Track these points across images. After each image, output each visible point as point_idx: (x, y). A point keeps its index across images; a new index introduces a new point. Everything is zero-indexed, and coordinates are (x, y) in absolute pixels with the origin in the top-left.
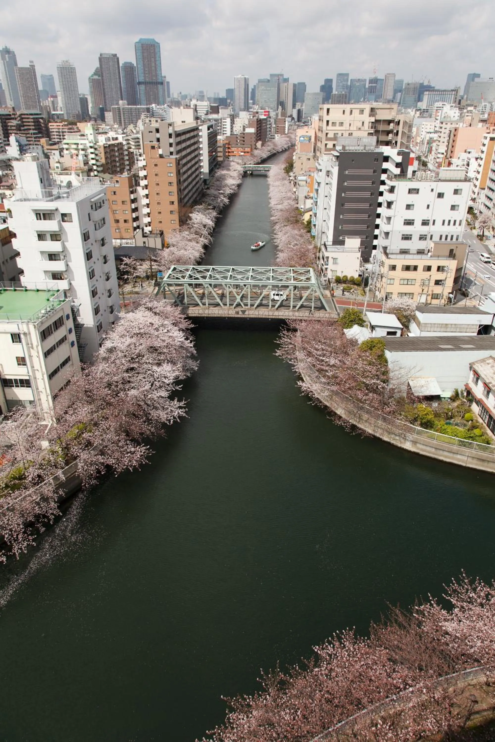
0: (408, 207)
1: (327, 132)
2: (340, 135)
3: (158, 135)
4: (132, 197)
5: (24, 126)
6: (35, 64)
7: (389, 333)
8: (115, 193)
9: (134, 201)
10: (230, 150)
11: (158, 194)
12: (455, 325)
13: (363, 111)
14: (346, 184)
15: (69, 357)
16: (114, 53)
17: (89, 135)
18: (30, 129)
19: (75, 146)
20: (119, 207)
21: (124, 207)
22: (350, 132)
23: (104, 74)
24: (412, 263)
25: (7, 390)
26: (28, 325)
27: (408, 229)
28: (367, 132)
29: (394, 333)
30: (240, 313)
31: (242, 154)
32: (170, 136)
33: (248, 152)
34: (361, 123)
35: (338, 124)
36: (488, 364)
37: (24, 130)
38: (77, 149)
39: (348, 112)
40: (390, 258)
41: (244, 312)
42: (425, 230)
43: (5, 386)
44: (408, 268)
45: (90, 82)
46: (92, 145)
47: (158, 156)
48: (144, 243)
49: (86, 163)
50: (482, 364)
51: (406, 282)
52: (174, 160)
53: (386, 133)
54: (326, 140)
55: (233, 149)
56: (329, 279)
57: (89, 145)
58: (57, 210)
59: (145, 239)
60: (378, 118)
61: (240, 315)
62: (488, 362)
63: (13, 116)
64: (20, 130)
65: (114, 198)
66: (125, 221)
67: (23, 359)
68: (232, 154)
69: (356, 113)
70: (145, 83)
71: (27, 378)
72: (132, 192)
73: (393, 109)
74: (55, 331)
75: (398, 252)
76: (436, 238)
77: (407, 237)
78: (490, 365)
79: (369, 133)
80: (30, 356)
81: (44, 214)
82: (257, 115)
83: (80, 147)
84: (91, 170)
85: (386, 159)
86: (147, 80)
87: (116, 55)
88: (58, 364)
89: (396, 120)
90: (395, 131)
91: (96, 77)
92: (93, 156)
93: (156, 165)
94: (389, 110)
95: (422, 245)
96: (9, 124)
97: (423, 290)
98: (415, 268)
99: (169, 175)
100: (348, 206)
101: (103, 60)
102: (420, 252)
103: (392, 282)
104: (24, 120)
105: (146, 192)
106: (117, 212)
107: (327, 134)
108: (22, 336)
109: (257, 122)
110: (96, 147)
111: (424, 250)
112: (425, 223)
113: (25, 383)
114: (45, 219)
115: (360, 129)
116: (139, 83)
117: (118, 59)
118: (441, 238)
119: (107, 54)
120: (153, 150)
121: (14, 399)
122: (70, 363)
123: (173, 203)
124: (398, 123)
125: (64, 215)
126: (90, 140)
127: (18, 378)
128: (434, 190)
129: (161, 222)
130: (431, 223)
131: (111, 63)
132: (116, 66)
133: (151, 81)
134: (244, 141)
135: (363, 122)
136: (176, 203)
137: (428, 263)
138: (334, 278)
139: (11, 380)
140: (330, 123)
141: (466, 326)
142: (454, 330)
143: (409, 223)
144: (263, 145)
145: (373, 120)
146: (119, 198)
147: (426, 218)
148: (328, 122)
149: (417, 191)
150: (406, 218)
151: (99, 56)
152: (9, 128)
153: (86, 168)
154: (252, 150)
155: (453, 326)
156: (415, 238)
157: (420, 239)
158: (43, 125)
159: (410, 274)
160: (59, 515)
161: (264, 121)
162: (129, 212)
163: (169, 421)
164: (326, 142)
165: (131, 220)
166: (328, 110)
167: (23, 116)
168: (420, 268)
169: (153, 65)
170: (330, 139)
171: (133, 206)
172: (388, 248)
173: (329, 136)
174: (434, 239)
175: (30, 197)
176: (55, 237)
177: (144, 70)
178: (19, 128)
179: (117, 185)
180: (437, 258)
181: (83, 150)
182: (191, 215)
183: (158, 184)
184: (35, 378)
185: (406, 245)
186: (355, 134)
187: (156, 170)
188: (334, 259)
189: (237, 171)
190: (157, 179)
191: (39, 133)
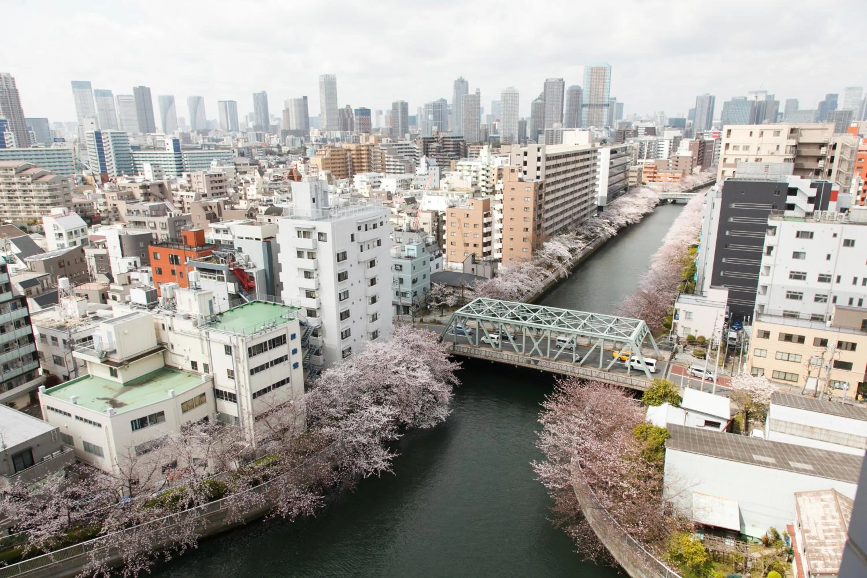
0: (796, 255)
1: (725, 157)
2: (743, 160)
3: (526, 159)
4: (486, 220)
5: (444, 148)
6: (481, 91)
7: (707, 423)
8: (468, 215)
9: (486, 225)
10: (655, 175)
11: (511, 219)
12: (828, 431)
13: (779, 132)
14: (731, 220)
15: (288, 379)
16: (561, 77)
17: (483, 158)
18: (449, 151)
19: (468, 168)
20: (470, 230)
21: (476, 230)
22: (758, 157)
23: (547, 98)
24: (796, 332)
25: (219, 401)
26: (237, 338)
27: (796, 285)
28: (783, 158)
29: (717, 425)
30: (532, 362)
31: (670, 179)
32: (539, 159)
33: (678, 178)
34: (775, 147)
35: (741, 148)
36: (822, 500)
37: (443, 152)
38: (469, 171)
39: (756, 133)
40: (760, 321)
41: (536, 362)
42: (823, 288)
43: (218, 397)
44: (788, 338)
45: (532, 106)
46: (484, 167)
47: (517, 179)
48: (473, 269)
49: (474, 185)
50: (813, 498)
51: (785, 357)
52: (533, 184)
53: (816, 159)
54: (724, 167)
55: (659, 174)
56: (678, 337)
57: (481, 167)
58: (314, 228)
59: (474, 266)
60: (802, 140)
61: (532, 366)
62: (823, 497)
63: (436, 139)
64: (439, 152)
65: (467, 220)
66: (475, 245)
67: (232, 372)
68: (659, 179)
69: (768, 135)
70: (589, 106)
71: (233, 392)
72: (486, 216)
73: (827, 129)
74: (270, 348)
75: (781, 314)
76: (843, 302)
77: (794, 296)
78: (823, 503)
79: (785, 159)
80: (238, 371)
81: (304, 232)
82: (701, 137)
83: (473, 169)
84: (478, 192)
85: (793, 192)
86: (593, 102)
87: (562, 79)
88: (270, 384)
89: (831, 143)
90: (829, 157)
91: (539, 101)
92: (484, 178)
93: (513, 189)
94: (820, 131)
95: (820, 309)
96: (431, 147)
97: (809, 372)
98: (801, 339)
99: (526, 199)
100: (732, 247)
101: (548, 85)
102: (816, 318)
103: (763, 353)
104: (445, 143)
105: (501, 216)
106: (468, 235)
107: (725, 160)
108: (233, 349)
109: (700, 144)
110: (488, 169)
111: (823, 316)
112: (823, 279)
113: (232, 398)
114: (304, 237)
115: (772, 153)
116: (584, 106)
117: (564, 83)
118: (851, 301)
119: (552, 79)
120: (513, 174)
121: (224, 412)
122: (288, 385)
123: (527, 229)
124: (834, 147)
125: (320, 234)
126: (483, 162)
127: (228, 391)
128: (838, 236)
129: (512, 249)
130: (834, 279)
131: (555, 88)
132: (561, 90)
133: (596, 103)
134: (677, 166)
135: (778, 146)
136: (531, 230)
137: (823, 335)
138: (686, 337)
139: (222, 392)
140: (731, 147)
141: (847, 437)
142: (825, 439)
143: (798, 276)
144: (702, 170)
145: (793, 142)
146: (471, 221)
147: (825, 272)
148: (727, 145)
149: (810, 235)
150: (793, 270)
151: (545, 81)
152: (429, 150)
153: (473, 189)
154: (684, 175)
155: (823, 432)
156: (809, 297)
157: (817, 299)
158: (462, 147)
159: (792, 347)
160: (194, 547)
161: (709, 144)
162: (480, 235)
163: (368, 473)
164: (724, 169)
165: (480, 245)
166: (729, 131)
167: (445, 139)
168: (809, 341)
169: (601, 87)
170: (730, 166)
171: (485, 230)
172: (765, 307)
173: (727, 161)
174: (838, 302)
175: (301, 215)
176: (311, 255)
177: (590, 92)
178: (438, 150)
179: (472, 208)
180: (837, 330)
181: (475, 172)
182: (545, 244)
183: (513, 209)
184: (240, 394)
185: (793, 305)
186: (765, 160)
187: (513, 194)
188: (687, 312)
189: (646, 199)
190: (513, 204)
191: (457, 154)
